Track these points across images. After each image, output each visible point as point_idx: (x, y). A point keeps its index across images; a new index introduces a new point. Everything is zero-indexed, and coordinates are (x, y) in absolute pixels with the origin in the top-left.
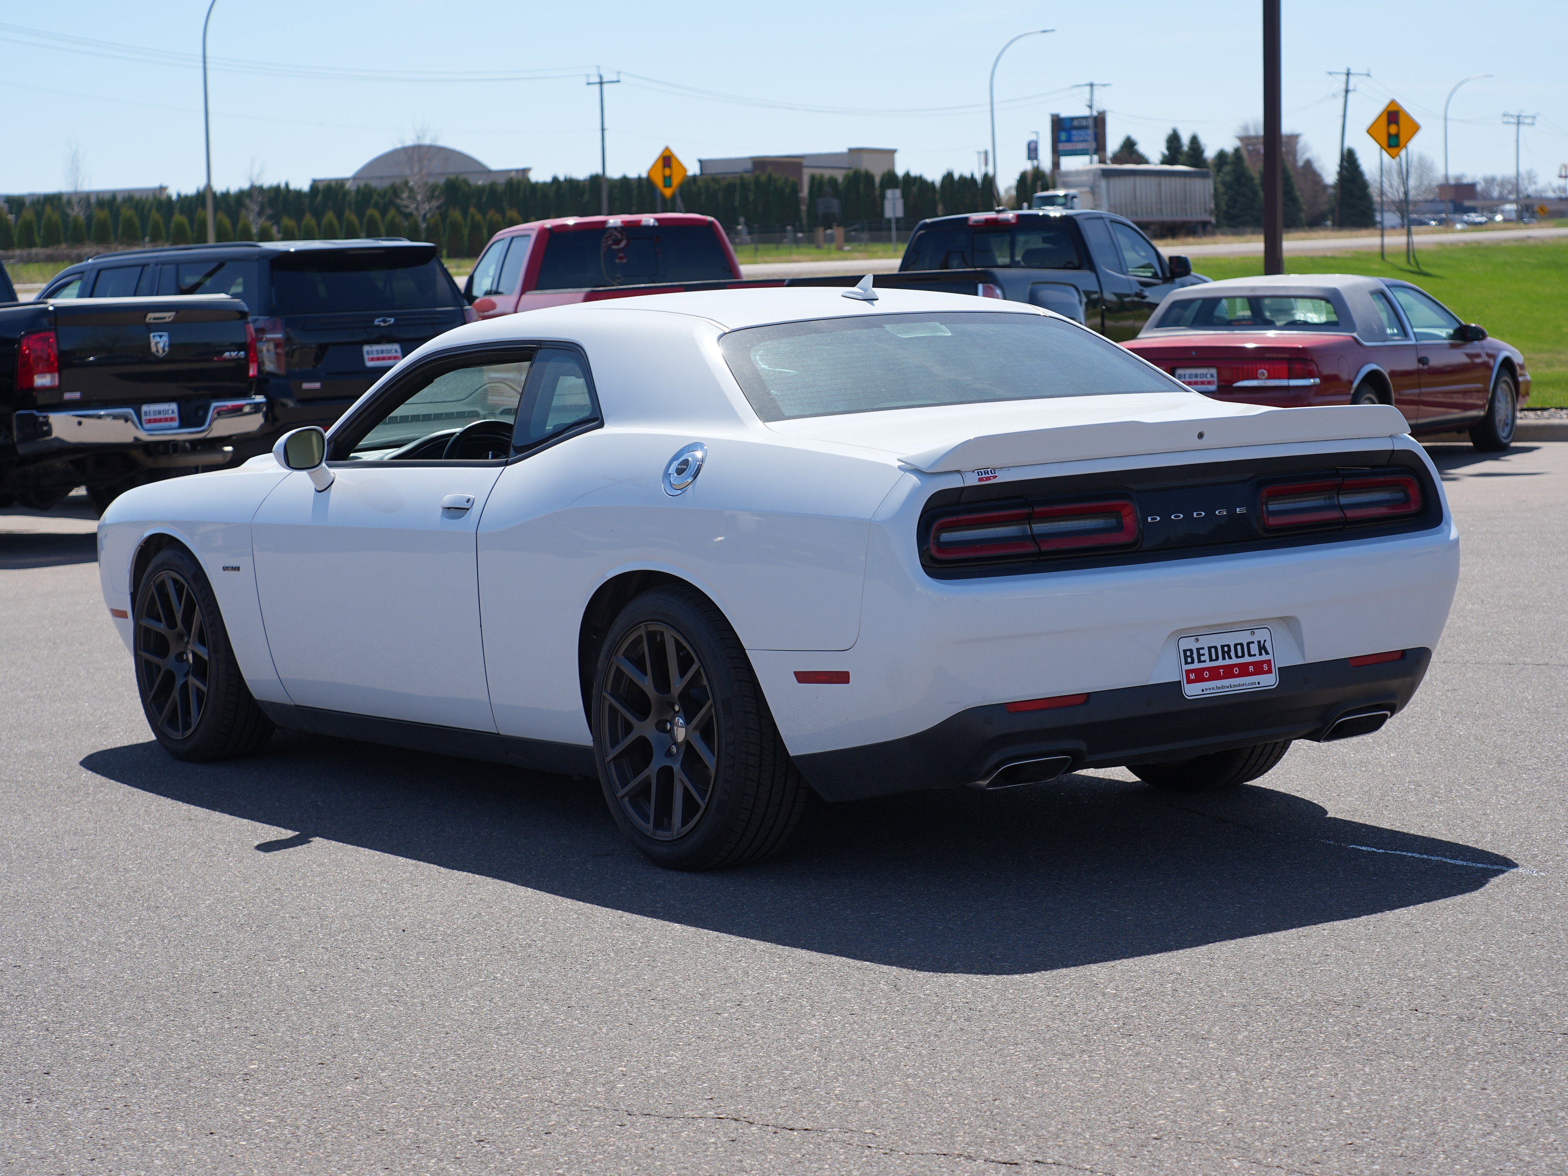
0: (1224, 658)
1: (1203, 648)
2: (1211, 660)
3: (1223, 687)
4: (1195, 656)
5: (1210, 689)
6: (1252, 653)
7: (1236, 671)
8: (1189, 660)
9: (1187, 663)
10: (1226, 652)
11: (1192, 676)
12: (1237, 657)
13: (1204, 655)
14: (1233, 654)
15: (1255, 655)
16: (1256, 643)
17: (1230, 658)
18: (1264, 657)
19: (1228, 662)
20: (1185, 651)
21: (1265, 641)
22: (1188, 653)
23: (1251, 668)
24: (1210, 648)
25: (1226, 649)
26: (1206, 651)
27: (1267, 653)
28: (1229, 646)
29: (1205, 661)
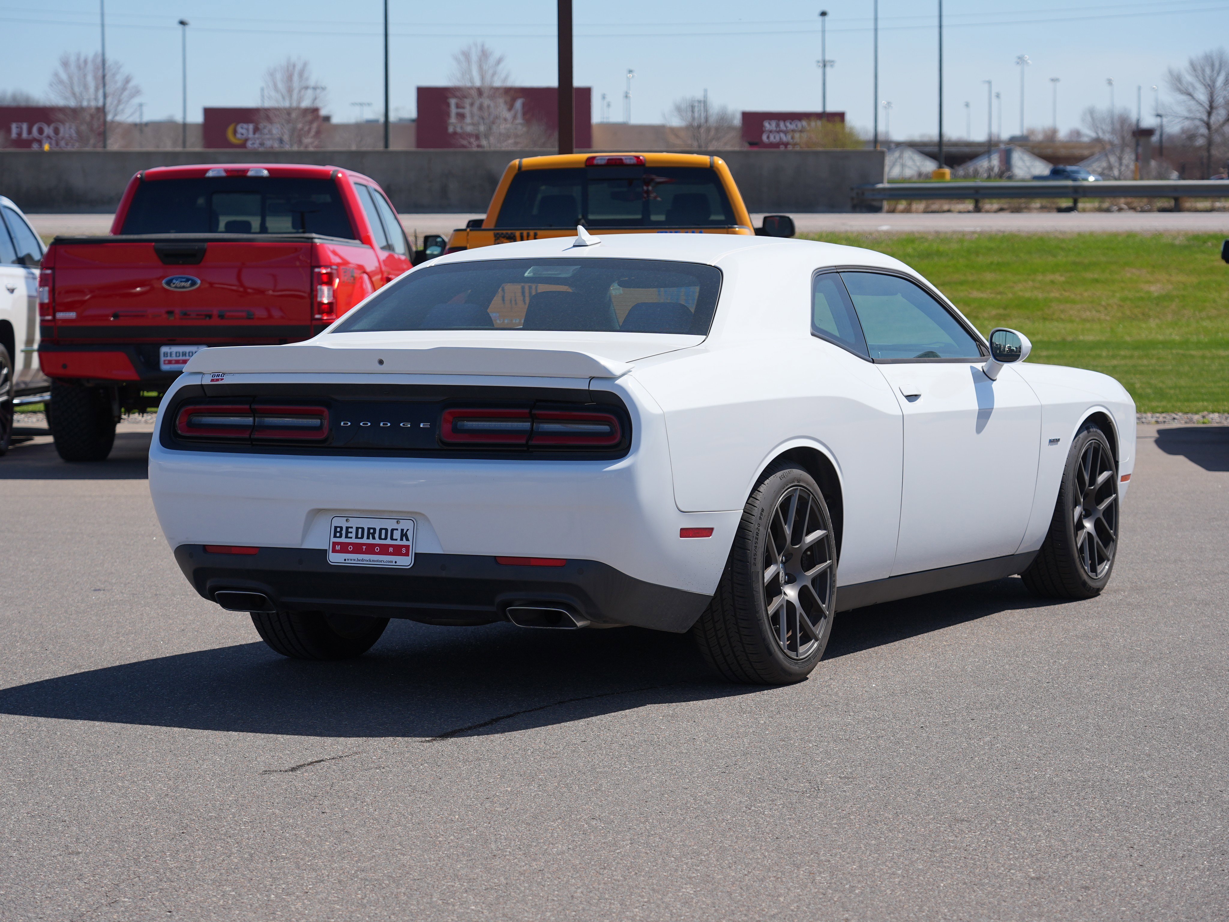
0: (368, 538)
1: (352, 528)
2: (357, 537)
3: (363, 560)
4: (344, 532)
5: (351, 560)
6: (394, 538)
7: (377, 549)
8: (338, 535)
9: (335, 536)
10: (371, 533)
11: (338, 548)
12: (380, 538)
13: (351, 532)
14: (377, 535)
15: (396, 540)
16: (400, 531)
17: (374, 538)
18: (405, 542)
19: (371, 541)
20: (336, 528)
21: (408, 530)
22: (338, 529)
23: (391, 550)
24: (357, 529)
25: (372, 531)
26: (354, 530)
27: (407, 540)
28: (374, 529)
29: (351, 538)
